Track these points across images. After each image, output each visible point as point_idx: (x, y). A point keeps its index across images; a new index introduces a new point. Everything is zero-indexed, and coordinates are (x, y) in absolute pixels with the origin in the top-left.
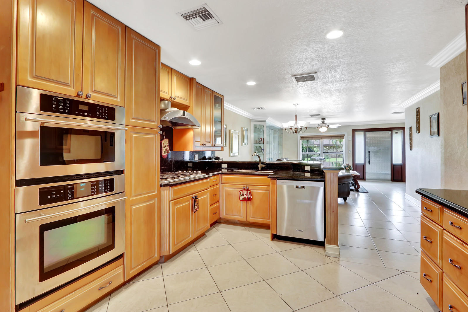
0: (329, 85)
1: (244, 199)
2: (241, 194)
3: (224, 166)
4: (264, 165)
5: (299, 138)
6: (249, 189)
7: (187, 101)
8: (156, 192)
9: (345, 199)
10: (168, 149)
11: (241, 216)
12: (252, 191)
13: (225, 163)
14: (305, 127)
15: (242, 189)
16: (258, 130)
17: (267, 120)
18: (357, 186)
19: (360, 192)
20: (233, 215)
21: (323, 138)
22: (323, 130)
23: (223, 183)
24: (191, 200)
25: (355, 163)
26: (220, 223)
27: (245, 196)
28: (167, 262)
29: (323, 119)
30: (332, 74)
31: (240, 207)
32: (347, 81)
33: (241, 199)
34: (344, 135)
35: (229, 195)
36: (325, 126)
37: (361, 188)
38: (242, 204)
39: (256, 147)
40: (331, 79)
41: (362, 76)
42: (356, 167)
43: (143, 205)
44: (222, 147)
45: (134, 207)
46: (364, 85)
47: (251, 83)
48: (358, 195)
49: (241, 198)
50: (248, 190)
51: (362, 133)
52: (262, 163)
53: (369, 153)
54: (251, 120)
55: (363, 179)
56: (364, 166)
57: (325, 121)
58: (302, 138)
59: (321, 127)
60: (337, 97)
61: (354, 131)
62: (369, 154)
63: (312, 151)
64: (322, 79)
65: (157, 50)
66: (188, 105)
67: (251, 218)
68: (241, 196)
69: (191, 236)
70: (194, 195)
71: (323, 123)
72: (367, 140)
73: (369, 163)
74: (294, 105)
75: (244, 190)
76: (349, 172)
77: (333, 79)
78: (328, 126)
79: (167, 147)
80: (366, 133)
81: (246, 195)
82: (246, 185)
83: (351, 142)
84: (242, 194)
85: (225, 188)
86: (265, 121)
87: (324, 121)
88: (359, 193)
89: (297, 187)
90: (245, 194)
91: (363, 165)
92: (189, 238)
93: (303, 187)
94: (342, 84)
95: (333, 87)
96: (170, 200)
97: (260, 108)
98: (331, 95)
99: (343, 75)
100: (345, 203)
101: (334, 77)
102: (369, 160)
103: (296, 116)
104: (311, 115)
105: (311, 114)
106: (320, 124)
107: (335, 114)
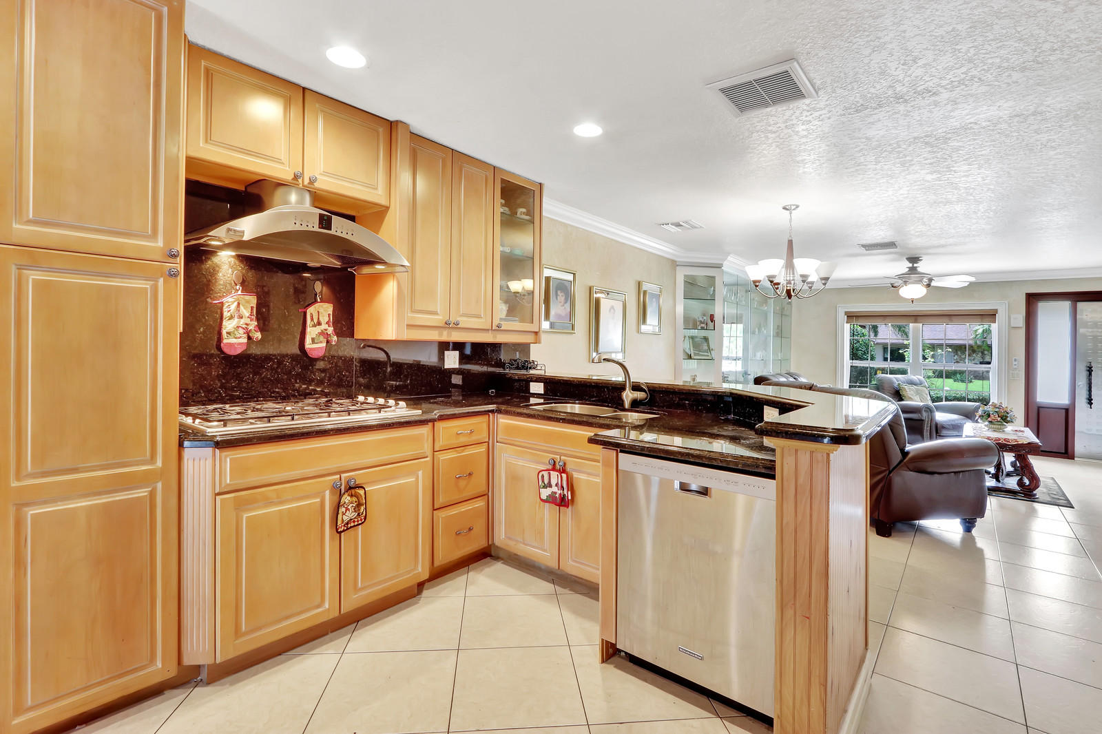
0: (875, 117)
1: (552, 500)
2: (543, 481)
3: (538, 388)
4: (639, 395)
5: (842, 317)
6: (568, 469)
7: (377, 189)
8: (159, 463)
9: (969, 525)
10: (330, 330)
11: (545, 551)
12: (575, 475)
13: (538, 379)
14: (822, 279)
15: (544, 464)
16: (700, 289)
17: (725, 263)
18: (1027, 482)
19: (1040, 500)
20: (524, 544)
21: (919, 318)
22: (913, 292)
23: (501, 440)
24: (327, 493)
25: (1036, 403)
26: (497, 558)
27: (555, 489)
28: (215, 684)
29: (914, 260)
30: (866, 61)
31: (542, 520)
32: (945, 95)
33: (544, 497)
34: (996, 311)
35: (515, 478)
36: (920, 281)
37: (1046, 487)
38: (549, 511)
39: (692, 338)
40: (872, 90)
41: (1008, 60)
42: (1036, 416)
43: (84, 504)
44: (536, 333)
45: (32, 512)
46: (1032, 109)
47: (588, 130)
48: (1033, 512)
49: (545, 493)
50: (564, 471)
51: (1066, 305)
52: (636, 387)
53: (1090, 370)
54: (674, 264)
55: (1066, 453)
56: (1068, 414)
57: (922, 267)
58: (851, 316)
59: (905, 283)
60: (931, 173)
61: (1032, 299)
62: (1090, 374)
63: (901, 358)
64: (834, 91)
65: (165, 9)
66: (383, 202)
67: (571, 562)
68: (545, 487)
69: (327, 606)
70: (343, 475)
71: (913, 270)
72: (1081, 331)
73: (1090, 403)
74: (784, 208)
75: (554, 469)
76: (1001, 430)
77: (878, 87)
78: (931, 280)
79: (324, 326)
80: (1081, 305)
81: (557, 485)
82: (561, 455)
83: (1022, 332)
84: (546, 482)
85: (506, 458)
86: (719, 267)
87: (915, 265)
88: (1036, 505)
89: (684, 488)
90: (554, 482)
91: (1067, 410)
92: (320, 610)
93: (704, 492)
94: (931, 112)
95: (895, 128)
96: (217, 491)
97: (681, 223)
98: (903, 164)
99: (915, 61)
100: (964, 540)
101: (880, 74)
102: (1090, 395)
103: (790, 243)
104: (864, 246)
105: (864, 242)
106: (900, 277)
107: (951, 241)
